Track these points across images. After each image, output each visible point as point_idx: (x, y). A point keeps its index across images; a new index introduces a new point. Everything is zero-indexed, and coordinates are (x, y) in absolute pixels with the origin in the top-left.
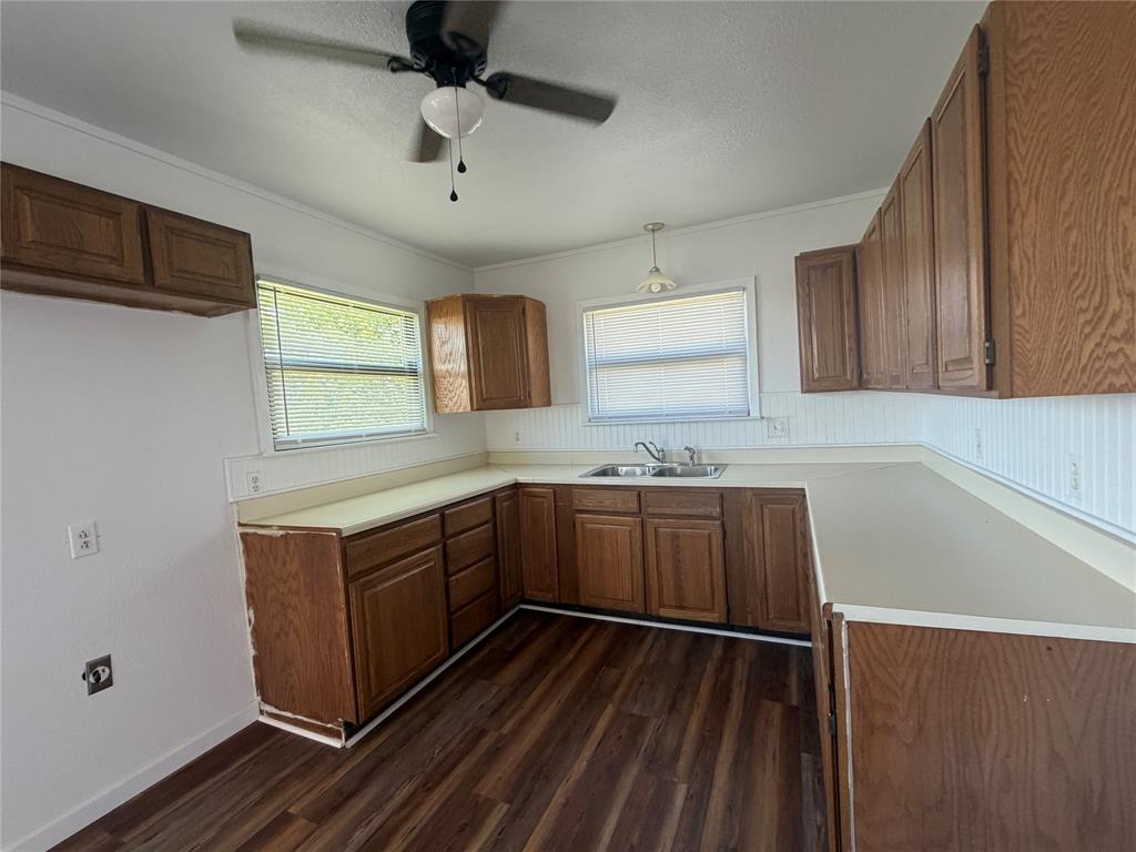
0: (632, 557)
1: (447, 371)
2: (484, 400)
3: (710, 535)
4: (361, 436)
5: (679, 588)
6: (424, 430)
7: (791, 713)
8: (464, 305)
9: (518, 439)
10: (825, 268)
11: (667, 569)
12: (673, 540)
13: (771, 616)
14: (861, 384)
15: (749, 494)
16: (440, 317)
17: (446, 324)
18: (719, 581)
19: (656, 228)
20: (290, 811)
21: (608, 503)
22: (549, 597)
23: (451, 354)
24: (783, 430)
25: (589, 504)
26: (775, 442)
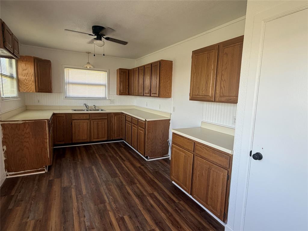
0: (87, 129)
1: (25, 79)
2: (40, 89)
3: (105, 123)
4: (10, 98)
5: (98, 134)
6: (17, 97)
7: (124, 148)
8: (34, 60)
9: (39, 102)
10: (124, 72)
11: (96, 131)
12: (97, 124)
13: (116, 136)
14: (129, 94)
15: (112, 114)
16: (23, 61)
17: (25, 64)
18: (106, 132)
19: (89, 53)
20: (50, 179)
21: (82, 117)
22: (63, 143)
23: (27, 74)
24: (113, 102)
25: (76, 117)
26: (111, 105)
